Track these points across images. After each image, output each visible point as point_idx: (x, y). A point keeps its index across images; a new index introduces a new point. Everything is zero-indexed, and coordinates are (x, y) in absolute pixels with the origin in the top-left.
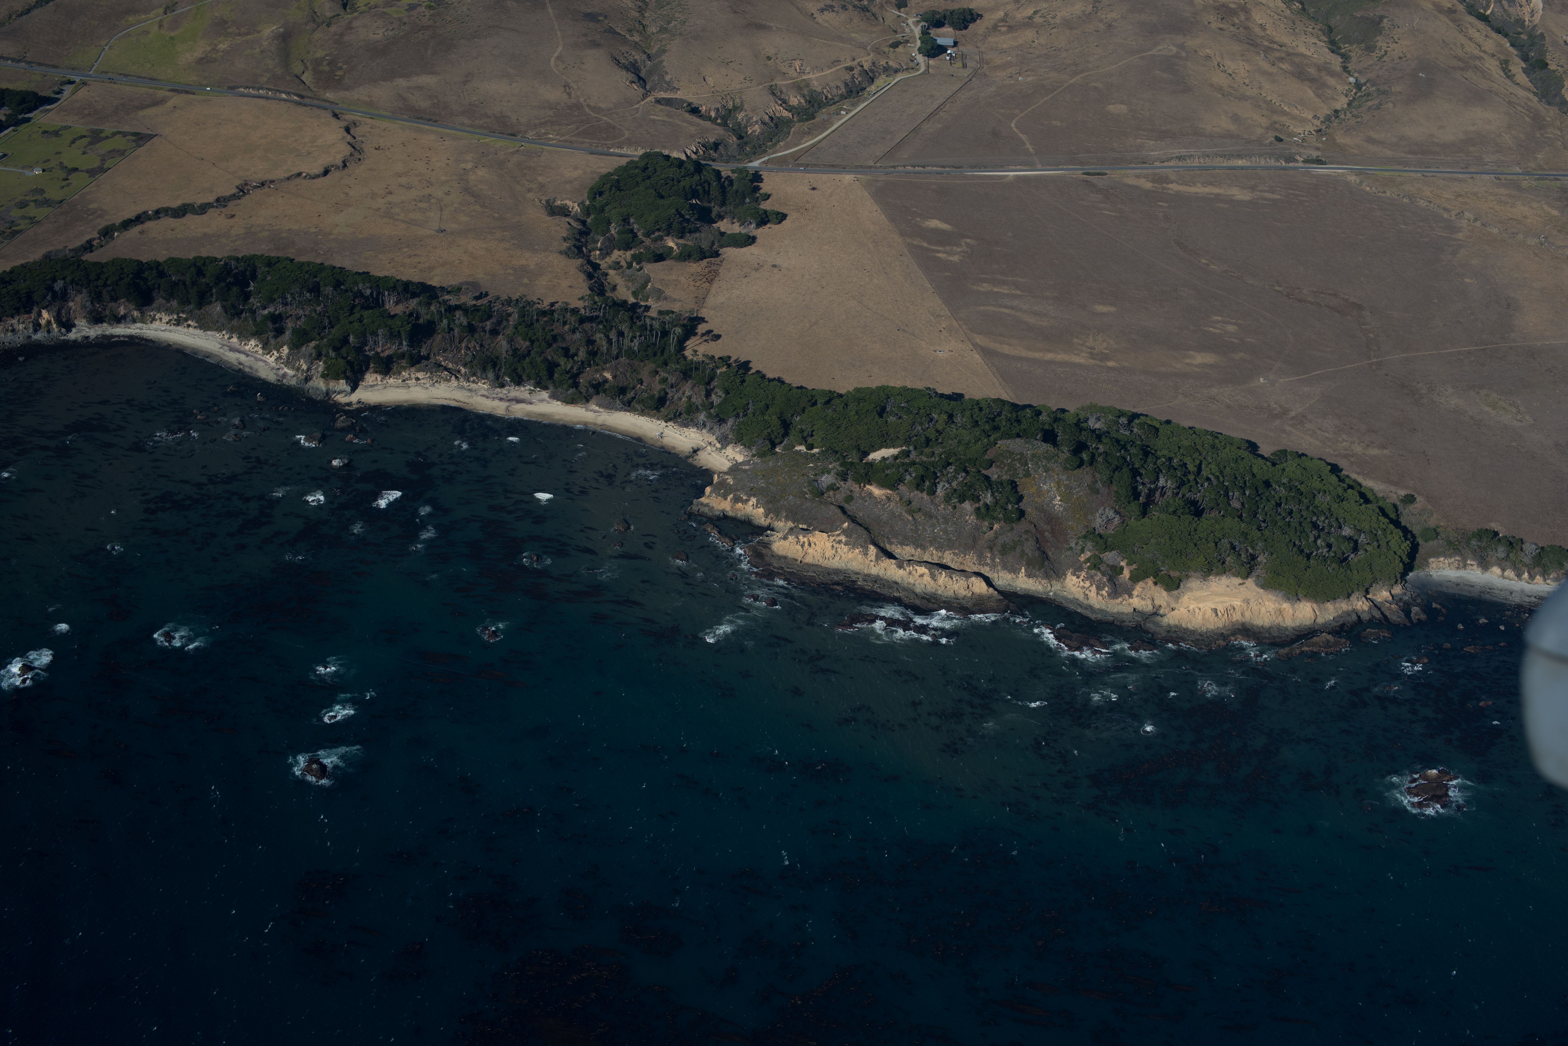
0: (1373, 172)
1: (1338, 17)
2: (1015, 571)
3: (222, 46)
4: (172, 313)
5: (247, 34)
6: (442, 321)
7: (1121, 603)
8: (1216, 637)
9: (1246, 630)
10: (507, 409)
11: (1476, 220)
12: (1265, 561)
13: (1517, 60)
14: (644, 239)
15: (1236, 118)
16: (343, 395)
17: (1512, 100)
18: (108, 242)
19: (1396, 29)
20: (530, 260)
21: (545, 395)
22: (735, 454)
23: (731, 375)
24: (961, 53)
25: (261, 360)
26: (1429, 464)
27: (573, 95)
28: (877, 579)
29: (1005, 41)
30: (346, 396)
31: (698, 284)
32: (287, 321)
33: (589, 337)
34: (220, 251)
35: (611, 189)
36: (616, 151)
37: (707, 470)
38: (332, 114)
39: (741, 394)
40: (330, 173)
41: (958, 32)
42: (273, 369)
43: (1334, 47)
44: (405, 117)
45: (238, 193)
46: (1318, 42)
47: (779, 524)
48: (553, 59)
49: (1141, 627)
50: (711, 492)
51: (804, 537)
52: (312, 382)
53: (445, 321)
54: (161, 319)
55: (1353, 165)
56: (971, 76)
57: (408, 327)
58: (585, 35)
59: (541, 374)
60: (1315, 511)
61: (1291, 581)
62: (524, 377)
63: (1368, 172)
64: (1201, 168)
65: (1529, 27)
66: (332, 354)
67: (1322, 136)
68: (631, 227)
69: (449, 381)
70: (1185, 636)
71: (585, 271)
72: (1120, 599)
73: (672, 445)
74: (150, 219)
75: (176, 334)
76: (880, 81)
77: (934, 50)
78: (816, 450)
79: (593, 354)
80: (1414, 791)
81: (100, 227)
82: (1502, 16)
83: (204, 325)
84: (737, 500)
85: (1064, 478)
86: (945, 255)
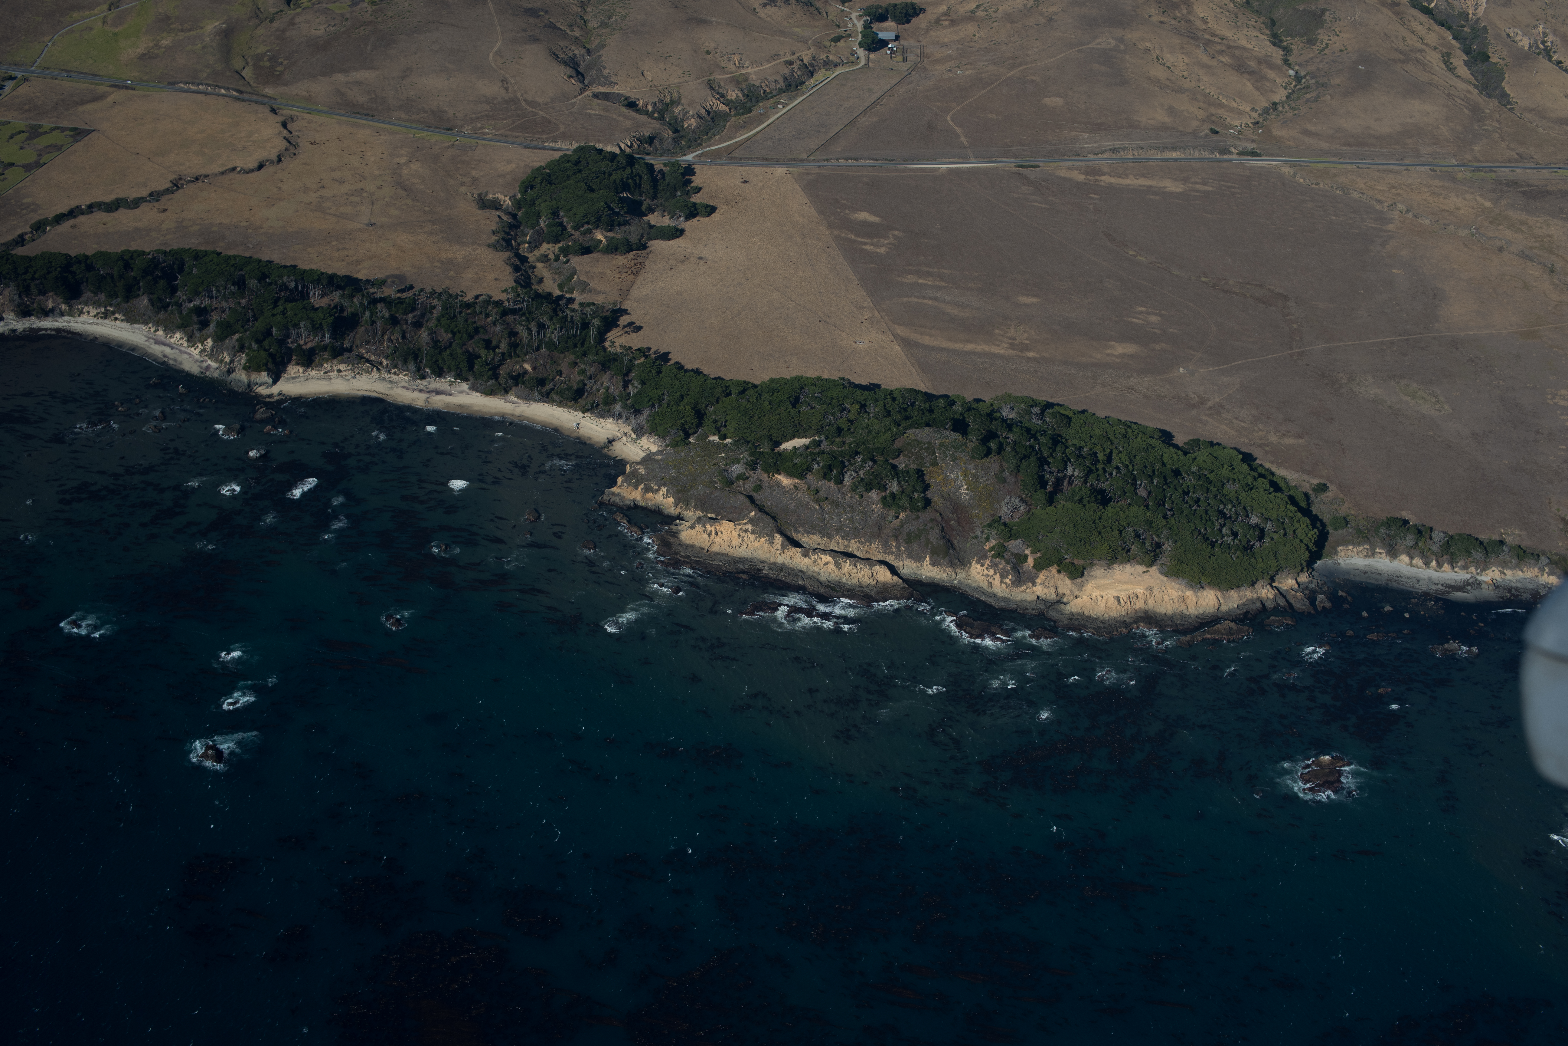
0: (1308, 164)
1: (1281, 11)
2: (920, 559)
3: (164, 42)
4: (99, 306)
5: (190, 30)
6: (365, 314)
7: (1025, 591)
8: (1118, 625)
9: (1149, 618)
10: (427, 400)
11: (1408, 211)
12: (1169, 549)
13: (1460, 53)
14: (573, 232)
15: (1171, 111)
16: (264, 387)
17: (1451, 92)
18: (39, 236)
19: (1338, 22)
20: (458, 253)
21: (465, 386)
22: (650, 444)
23: (648, 366)
24: (902, 47)
25: (186, 353)
26: (1344, 453)
27: (510, 89)
28: (782, 568)
29: (946, 35)
30: (267, 387)
31: (623, 277)
32: (213, 313)
33: (512, 329)
34: (148, 245)
35: (541, 183)
36: (551, 145)
37: (621, 460)
38: (270, 109)
39: (656, 384)
40: (265, 167)
41: (900, 26)
42: (197, 361)
43: (1276, 40)
44: (342, 112)
45: (172, 187)
46: (1260, 35)
47: (689, 514)
48: (491, 54)
49: (1044, 614)
50: (622, 482)
51: (711, 526)
52: (234, 374)
53: (368, 314)
54: (88, 312)
55: (1288, 157)
56: (911, 70)
57: (330, 320)
58: (525, 30)
59: (461, 366)
60: (1223, 499)
61: (1194, 568)
62: (445, 369)
63: (1302, 164)
64: (1135, 161)
65: (1472, 20)
66: (255, 346)
67: (1259, 128)
68: (561, 221)
69: (371, 372)
70: (1088, 623)
71: (512, 264)
72: (1024, 587)
73: (588, 435)
74: (83, 214)
75: (103, 328)
76: (820, 75)
77: (875, 44)
78: (728, 441)
79: (514, 346)
80: (1306, 777)
81: (33, 222)
82: (1446, 9)
83: (131, 319)
84: (647, 489)
85: (971, 466)
86: (872, 247)
